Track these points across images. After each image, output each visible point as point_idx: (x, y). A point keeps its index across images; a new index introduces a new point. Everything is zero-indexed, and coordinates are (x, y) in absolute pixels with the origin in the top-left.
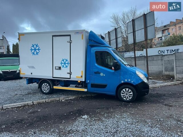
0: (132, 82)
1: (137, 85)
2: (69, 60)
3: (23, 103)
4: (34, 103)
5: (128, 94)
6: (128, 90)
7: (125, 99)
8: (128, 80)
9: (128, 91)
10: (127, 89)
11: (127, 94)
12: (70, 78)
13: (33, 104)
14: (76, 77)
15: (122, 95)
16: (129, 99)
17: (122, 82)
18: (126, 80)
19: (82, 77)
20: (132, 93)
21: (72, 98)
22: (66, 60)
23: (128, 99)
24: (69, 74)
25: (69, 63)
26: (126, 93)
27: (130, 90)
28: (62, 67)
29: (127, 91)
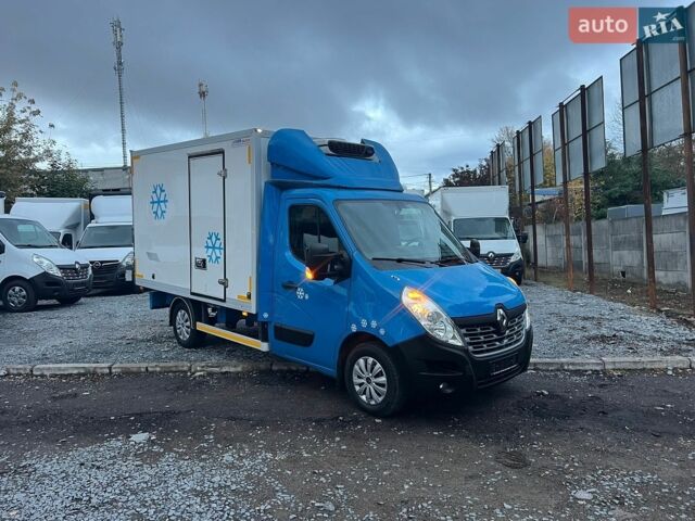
0: (382, 332)
1: (396, 347)
2: (221, 236)
3: (86, 365)
4: (113, 371)
5: (373, 380)
6: (374, 364)
7: (364, 397)
8: (369, 324)
9: (372, 369)
10: (371, 360)
11: (370, 380)
12: (224, 301)
13: (110, 373)
14: (239, 297)
15: (356, 380)
16: (377, 404)
17: (354, 328)
18: (364, 323)
19: (249, 297)
20: (383, 379)
21: (232, 370)
22: (217, 239)
23: (373, 403)
24: (223, 284)
25: (222, 246)
26: (366, 375)
27: (378, 365)
28: (208, 259)
29: (369, 367)
